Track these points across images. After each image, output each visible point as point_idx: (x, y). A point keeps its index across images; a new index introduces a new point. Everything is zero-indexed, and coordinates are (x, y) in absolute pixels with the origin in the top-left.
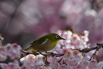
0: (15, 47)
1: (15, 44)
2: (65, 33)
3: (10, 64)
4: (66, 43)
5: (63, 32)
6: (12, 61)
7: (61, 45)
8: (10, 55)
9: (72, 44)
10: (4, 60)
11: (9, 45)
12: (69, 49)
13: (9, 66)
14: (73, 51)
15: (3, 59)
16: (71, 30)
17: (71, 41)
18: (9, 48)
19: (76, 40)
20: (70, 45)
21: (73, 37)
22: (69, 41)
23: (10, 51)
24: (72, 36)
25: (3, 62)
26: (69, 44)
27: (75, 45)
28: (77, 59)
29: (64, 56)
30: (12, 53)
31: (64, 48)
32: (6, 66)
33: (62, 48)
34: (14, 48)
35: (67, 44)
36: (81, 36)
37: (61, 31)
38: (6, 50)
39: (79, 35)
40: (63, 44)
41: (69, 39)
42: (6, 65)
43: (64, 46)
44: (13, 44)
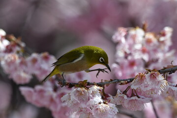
0: (46, 58)
1: (46, 54)
2: (133, 32)
3: (38, 87)
4: (133, 49)
5: (128, 31)
6: (41, 83)
7: (125, 53)
8: (37, 73)
9: (144, 51)
10: (28, 81)
11: (34, 55)
12: (138, 59)
13: (35, 91)
14: (149, 73)
15: (25, 79)
16: (143, 28)
17: (143, 45)
18: (35, 61)
19: (152, 44)
20: (140, 52)
21: (145, 39)
22: (138, 46)
23: (36, 65)
24: (144, 37)
25: (26, 85)
26: (139, 50)
27: (148, 53)
28: (156, 87)
29: (133, 82)
30: (40, 69)
31: (130, 58)
32: (30, 92)
33: (126, 57)
34: (44, 61)
35: (136, 50)
36: (158, 36)
37: (126, 29)
38: (29, 64)
39: (155, 36)
40: (128, 52)
41: (140, 43)
42: (31, 89)
43: (130, 54)
44: (42, 55)
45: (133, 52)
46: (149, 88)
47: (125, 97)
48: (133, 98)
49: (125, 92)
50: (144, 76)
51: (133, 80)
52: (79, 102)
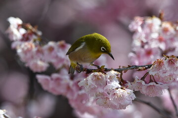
0: (63, 47)
1: (63, 42)
2: (149, 21)
3: (55, 76)
4: (150, 38)
5: (144, 20)
6: (58, 71)
7: (142, 42)
8: (54, 61)
9: (160, 40)
10: (44, 69)
11: (51, 44)
12: (155, 48)
13: (52, 79)
14: (167, 59)
15: (42, 67)
16: (160, 17)
17: (159, 34)
18: (51, 49)
19: (168, 33)
20: (157, 41)
21: (161, 28)
22: (155, 35)
23: (53, 53)
24: (161, 26)
25: (42, 73)
26: (156, 39)
27: (165, 42)
28: (175, 73)
29: (151, 68)
30: (57, 57)
31: (146, 47)
32: (47, 80)
33: (143, 46)
34: (60, 50)
35: (152, 40)
36: (175, 25)
37: (142, 19)
38: (46, 52)
39: (172, 25)
40: (145, 41)
41: (156, 32)
42: (48, 77)
43: (147, 43)
44: (59, 43)
45: (149, 41)
46: (167, 74)
47: (143, 83)
48: (151, 84)
49: (143, 79)
50: (163, 62)
51: (151, 66)
52: (96, 86)
